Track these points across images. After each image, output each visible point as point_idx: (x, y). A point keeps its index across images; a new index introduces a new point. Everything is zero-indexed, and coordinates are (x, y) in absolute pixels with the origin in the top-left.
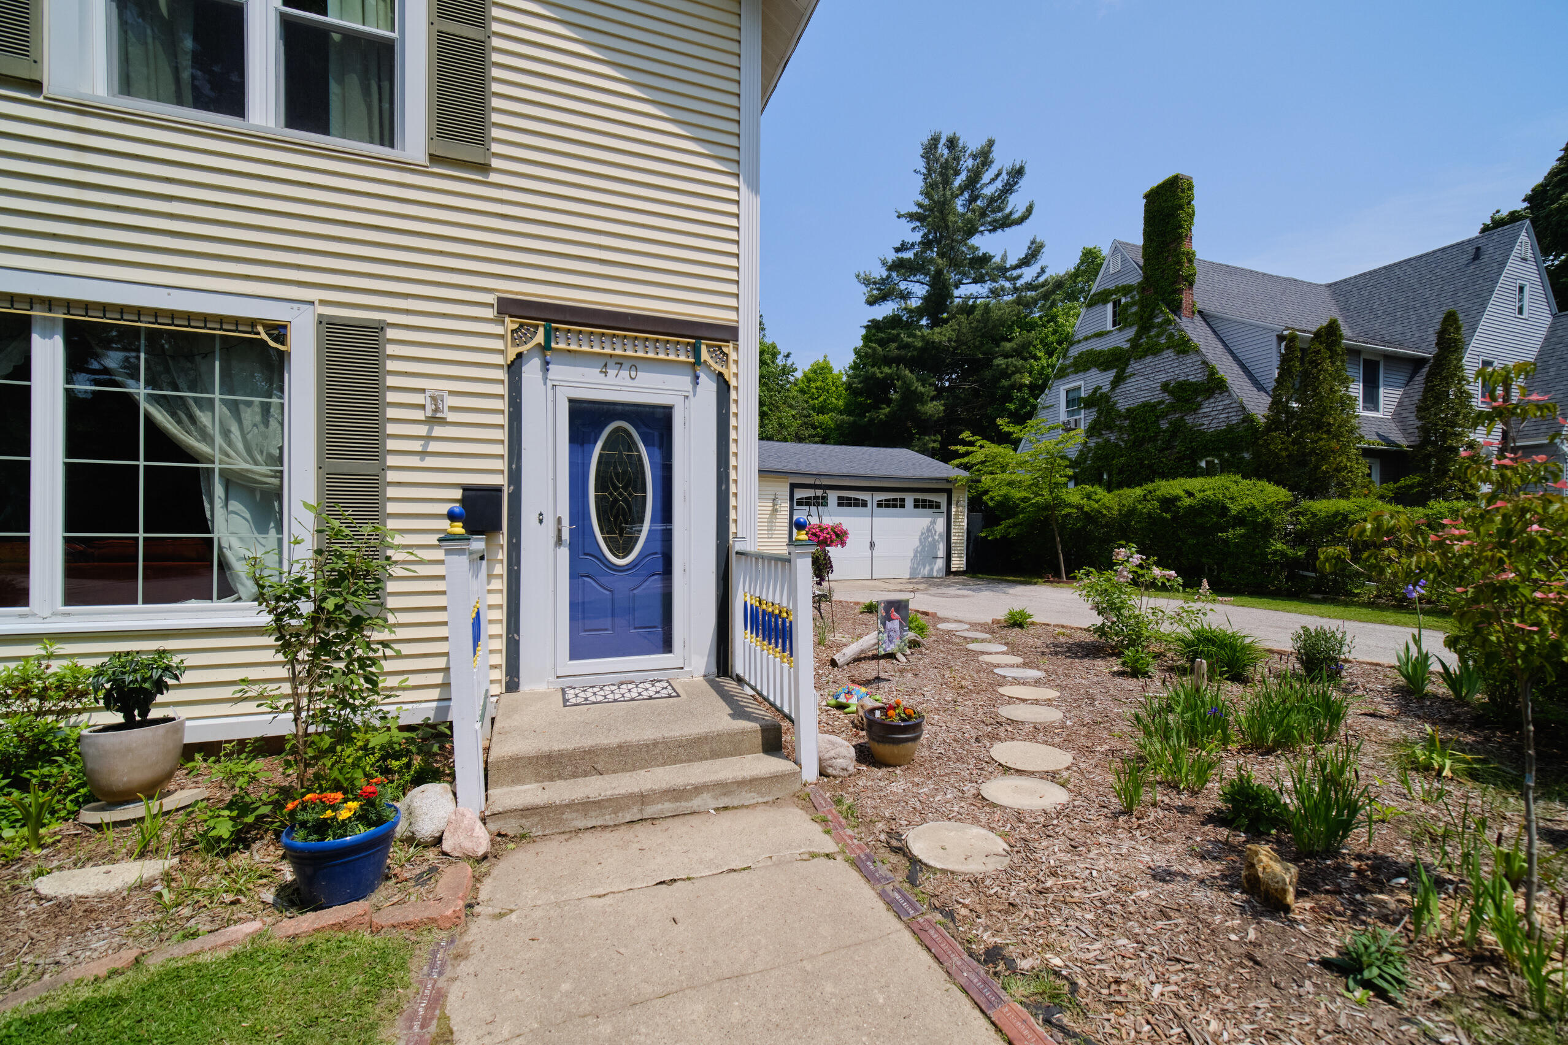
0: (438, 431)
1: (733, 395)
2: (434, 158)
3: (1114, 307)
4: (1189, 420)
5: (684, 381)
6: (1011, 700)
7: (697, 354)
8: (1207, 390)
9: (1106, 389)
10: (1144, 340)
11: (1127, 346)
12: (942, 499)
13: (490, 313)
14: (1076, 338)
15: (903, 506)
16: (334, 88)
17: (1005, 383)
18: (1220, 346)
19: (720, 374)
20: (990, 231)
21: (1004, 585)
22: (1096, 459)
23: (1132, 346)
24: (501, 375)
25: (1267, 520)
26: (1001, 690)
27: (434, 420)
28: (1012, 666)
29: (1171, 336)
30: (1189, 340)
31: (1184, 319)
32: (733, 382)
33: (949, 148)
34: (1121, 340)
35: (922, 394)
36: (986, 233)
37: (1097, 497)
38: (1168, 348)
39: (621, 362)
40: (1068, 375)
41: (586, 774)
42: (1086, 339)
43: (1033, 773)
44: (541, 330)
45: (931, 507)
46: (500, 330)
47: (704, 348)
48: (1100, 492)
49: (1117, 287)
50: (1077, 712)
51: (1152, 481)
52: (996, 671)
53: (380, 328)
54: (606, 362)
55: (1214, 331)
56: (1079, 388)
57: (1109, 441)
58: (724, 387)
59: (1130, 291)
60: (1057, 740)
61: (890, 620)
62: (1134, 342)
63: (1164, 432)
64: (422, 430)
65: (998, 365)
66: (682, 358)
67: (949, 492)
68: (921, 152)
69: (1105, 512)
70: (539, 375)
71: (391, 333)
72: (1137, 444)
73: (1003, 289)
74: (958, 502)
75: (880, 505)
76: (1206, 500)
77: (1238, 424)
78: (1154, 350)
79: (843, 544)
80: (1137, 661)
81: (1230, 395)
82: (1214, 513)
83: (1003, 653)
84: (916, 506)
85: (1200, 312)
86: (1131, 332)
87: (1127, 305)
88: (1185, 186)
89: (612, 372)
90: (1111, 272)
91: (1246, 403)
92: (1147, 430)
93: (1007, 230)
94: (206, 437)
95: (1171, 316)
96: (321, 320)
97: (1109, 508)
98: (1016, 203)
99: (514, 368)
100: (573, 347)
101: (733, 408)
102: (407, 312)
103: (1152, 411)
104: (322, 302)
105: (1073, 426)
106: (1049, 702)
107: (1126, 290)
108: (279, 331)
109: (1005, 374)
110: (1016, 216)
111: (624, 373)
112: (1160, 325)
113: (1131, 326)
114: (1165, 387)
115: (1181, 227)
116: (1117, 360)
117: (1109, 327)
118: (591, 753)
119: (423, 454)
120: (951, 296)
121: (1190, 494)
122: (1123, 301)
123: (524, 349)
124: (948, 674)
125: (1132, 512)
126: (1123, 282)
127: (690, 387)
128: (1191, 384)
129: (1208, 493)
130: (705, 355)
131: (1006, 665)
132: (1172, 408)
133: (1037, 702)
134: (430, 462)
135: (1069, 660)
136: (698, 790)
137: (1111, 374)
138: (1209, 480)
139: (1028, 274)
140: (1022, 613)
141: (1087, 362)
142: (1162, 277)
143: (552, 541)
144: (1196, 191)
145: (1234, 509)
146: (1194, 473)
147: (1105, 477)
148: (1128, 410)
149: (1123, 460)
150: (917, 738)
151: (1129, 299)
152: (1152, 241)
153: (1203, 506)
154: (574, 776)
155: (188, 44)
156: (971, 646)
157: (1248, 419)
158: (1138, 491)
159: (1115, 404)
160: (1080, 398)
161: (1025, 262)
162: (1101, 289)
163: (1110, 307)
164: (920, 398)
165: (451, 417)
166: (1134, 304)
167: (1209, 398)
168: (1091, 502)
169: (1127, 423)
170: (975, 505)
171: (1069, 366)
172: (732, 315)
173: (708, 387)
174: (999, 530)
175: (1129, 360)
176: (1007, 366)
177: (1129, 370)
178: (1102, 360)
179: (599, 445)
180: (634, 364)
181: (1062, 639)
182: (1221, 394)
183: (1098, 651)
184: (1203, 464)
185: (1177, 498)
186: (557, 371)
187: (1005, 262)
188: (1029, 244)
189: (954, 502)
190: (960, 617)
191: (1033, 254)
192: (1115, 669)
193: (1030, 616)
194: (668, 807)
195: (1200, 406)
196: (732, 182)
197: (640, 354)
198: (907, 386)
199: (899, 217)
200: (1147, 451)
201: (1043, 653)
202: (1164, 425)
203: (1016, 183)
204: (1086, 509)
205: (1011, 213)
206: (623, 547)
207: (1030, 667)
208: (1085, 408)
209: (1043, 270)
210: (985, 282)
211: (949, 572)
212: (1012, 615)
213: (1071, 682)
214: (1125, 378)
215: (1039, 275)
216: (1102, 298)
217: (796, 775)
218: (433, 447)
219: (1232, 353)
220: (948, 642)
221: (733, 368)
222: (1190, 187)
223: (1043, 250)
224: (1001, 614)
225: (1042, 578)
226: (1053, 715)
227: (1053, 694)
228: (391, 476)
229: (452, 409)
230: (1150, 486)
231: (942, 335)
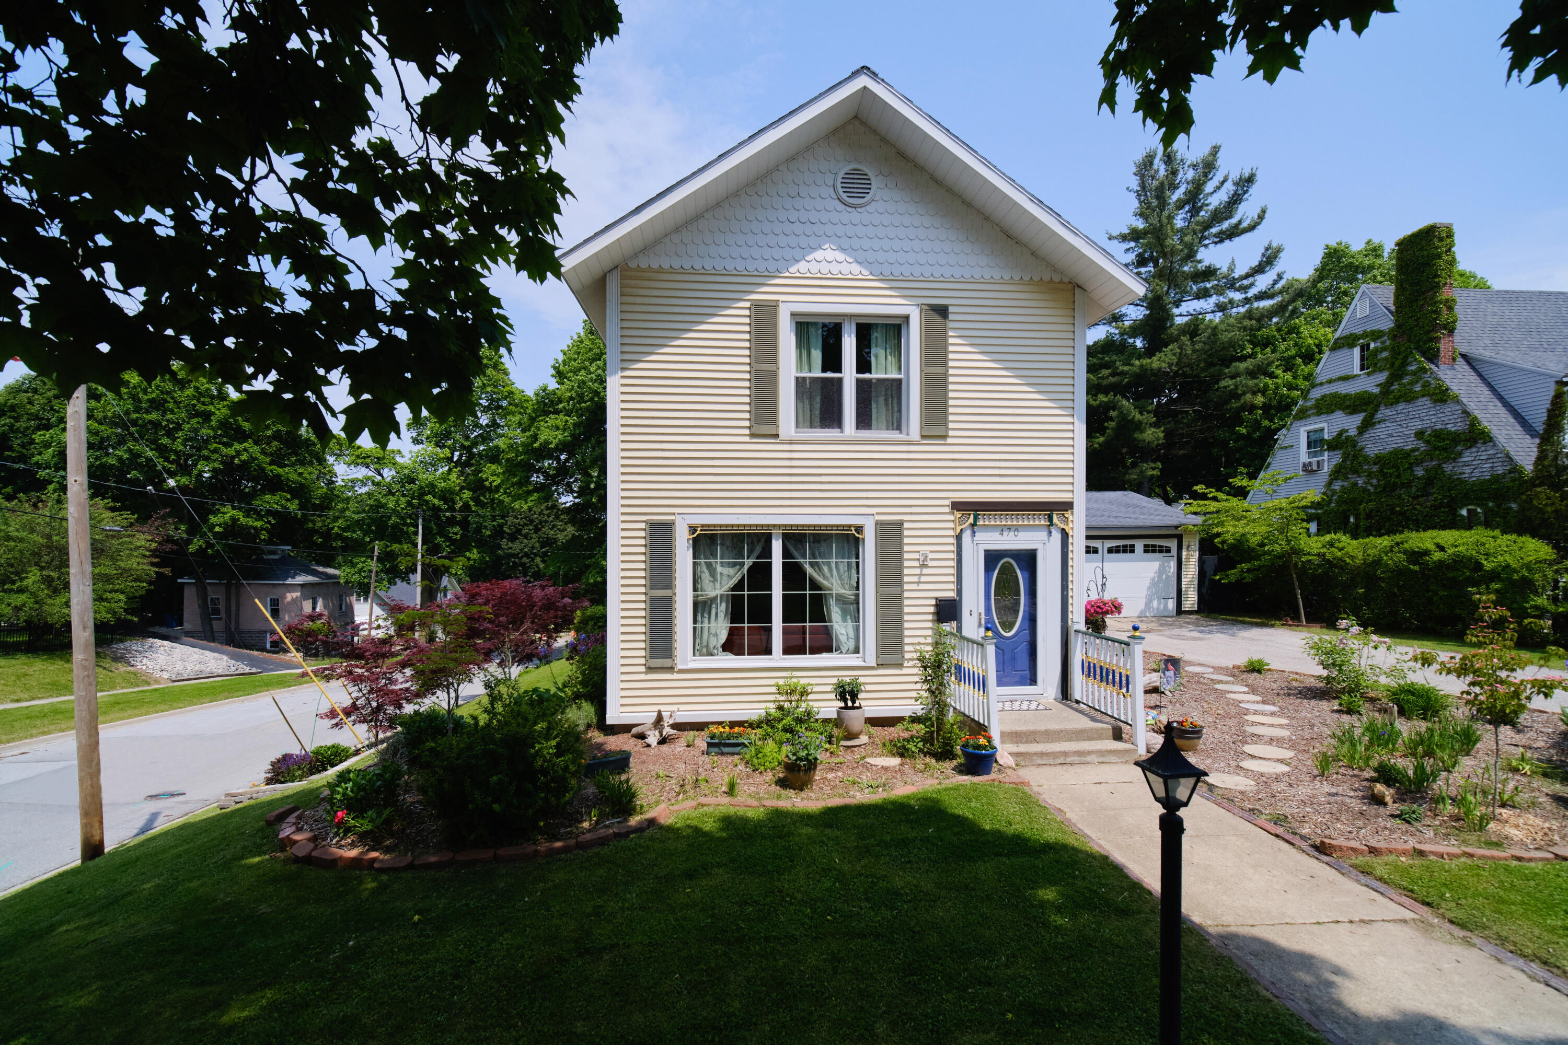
0: (925, 571)
1: (1070, 540)
2: (923, 437)
3: (1362, 350)
4: (1448, 468)
5: (1043, 535)
6: (1253, 723)
7: (1050, 518)
8: (1466, 440)
9: (1353, 432)
10: (1395, 387)
11: (1376, 390)
12: (1173, 544)
13: (947, 510)
14: (1318, 381)
15: (1133, 552)
16: (874, 406)
17: (1235, 405)
18: (1486, 391)
19: (1063, 530)
20: (1216, 243)
21: (1240, 626)
22: (1340, 502)
23: (1381, 392)
24: (952, 540)
25: (1524, 578)
26: (1246, 717)
27: (923, 566)
28: (1254, 702)
29: (1426, 385)
30: (1447, 390)
31: (1442, 367)
32: (1070, 533)
33: (1166, 163)
34: (1370, 384)
35: (1140, 422)
36: (1211, 246)
37: (1341, 545)
38: (1423, 396)
39: (1009, 528)
40: (1309, 416)
41: (1031, 742)
42: (1330, 382)
43: (1270, 759)
44: (972, 516)
45: (1161, 551)
46: (952, 518)
47: (1055, 516)
48: (1344, 539)
49: (1365, 332)
50: (1301, 732)
51: (1401, 532)
52: (1241, 705)
53: (900, 524)
54: (1002, 529)
55: (1480, 376)
56: (1322, 430)
57: (1356, 484)
58: (1065, 535)
59: (1380, 337)
60: (1285, 745)
61: (1168, 670)
62: (1385, 388)
63: (1418, 478)
64: (918, 571)
65: (1225, 387)
66: (1042, 523)
67: (1179, 538)
68: (1134, 170)
69: (1348, 560)
70: (970, 539)
71: (906, 525)
72: (1389, 489)
73: (1231, 302)
74: (1188, 546)
75: (1110, 551)
76: (1459, 556)
77: (1504, 475)
78: (1408, 397)
79: (1119, 613)
80: (1350, 703)
81: (1495, 445)
82: (1467, 568)
83: (1245, 693)
84: (1146, 551)
85: (1464, 356)
86: (1382, 377)
87: (1377, 351)
88: (1444, 234)
89: (1005, 534)
90: (1358, 316)
91: (1512, 454)
92: (1399, 476)
93: (1236, 240)
94: (825, 577)
95: (1428, 365)
96: (877, 523)
97: (1352, 558)
98: (1246, 211)
99: (959, 538)
100: (987, 523)
101: (1070, 548)
102: (911, 514)
103: (1405, 458)
104: (878, 514)
105: (1315, 468)
106: (1281, 726)
107: (1376, 335)
108: (859, 529)
109: (1235, 395)
110: (1245, 225)
111: (1012, 534)
112: (1414, 373)
113: (1381, 371)
114: (1420, 434)
115: (1437, 276)
116: (1365, 404)
117: (1356, 370)
118: (1034, 733)
119: (919, 583)
120: (1171, 317)
121: (1441, 548)
122: (1372, 345)
123: (963, 527)
124: (1205, 705)
125: (1377, 562)
126: (1370, 327)
127: (1046, 538)
128: (1450, 433)
129: (1460, 549)
130: (1055, 520)
131: (1248, 702)
132: (1429, 455)
133: (1272, 725)
134: (922, 587)
135: (1299, 700)
136: (1090, 753)
137: (1358, 419)
138: (1468, 533)
139: (1262, 282)
140: (1260, 662)
141: (1328, 406)
142: (1417, 326)
143: (976, 624)
144: (1456, 238)
145: (1488, 565)
146: (1453, 523)
147: (1352, 520)
148: (1377, 456)
149: (1372, 505)
150: (1199, 738)
151: (1378, 344)
152: (1404, 289)
153: (1455, 561)
154: (1027, 742)
155: (818, 399)
156: (1218, 686)
157: (1515, 469)
158: (1385, 541)
159: (1363, 448)
160: (1322, 440)
161: (1260, 269)
162: (1347, 332)
163: (1357, 351)
164: (1139, 426)
165: (931, 564)
166: (1384, 349)
167: (1471, 447)
168: (1333, 549)
169: (1375, 468)
170: (1207, 546)
171: (1311, 408)
172: (1070, 495)
173: (1057, 536)
174: (1233, 574)
175: (1378, 406)
176: (1236, 387)
177: (1379, 416)
178: (1348, 403)
179: (996, 571)
180: (1017, 529)
181: (1295, 684)
182: (1484, 443)
183: (1325, 695)
184: (1464, 512)
185: (1427, 553)
186: (980, 536)
187: (1233, 271)
188: (1263, 251)
189: (1184, 547)
190: (1202, 661)
191: (1269, 259)
192: (1335, 708)
193: (1267, 664)
194: (1076, 759)
195: (1460, 454)
196: (1070, 419)
197: (1020, 523)
198: (1123, 417)
199: (1110, 239)
200: (1399, 497)
201: (1278, 694)
202: (1419, 472)
203: (1245, 192)
204: (1328, 556)
205: (1240, 222)
206: (1008, 626)
207: (1268, 704)
208: (1329, 449)
209: (1280, 277)
210: (1210, 296)
211: (1180, 611)
212: (1251, 663)
213: (1298, 715)
214: (1374, 424)
215: (1275, 282)
216: (1348, 342)
217: (1136, 750)
218: (923, 579)
219: (1501, 399)
220: (1199, 682)
221: (1071, 525)
222: (1450, 235)
223: (1281, 255)
224: (1242, 661)
225: (1279, 619)
226: (1285, 733)
227: (1285, 721)
228: (906, 594)
229: (931, 559)
230: (1398, 538)
231: (1160, 361)
